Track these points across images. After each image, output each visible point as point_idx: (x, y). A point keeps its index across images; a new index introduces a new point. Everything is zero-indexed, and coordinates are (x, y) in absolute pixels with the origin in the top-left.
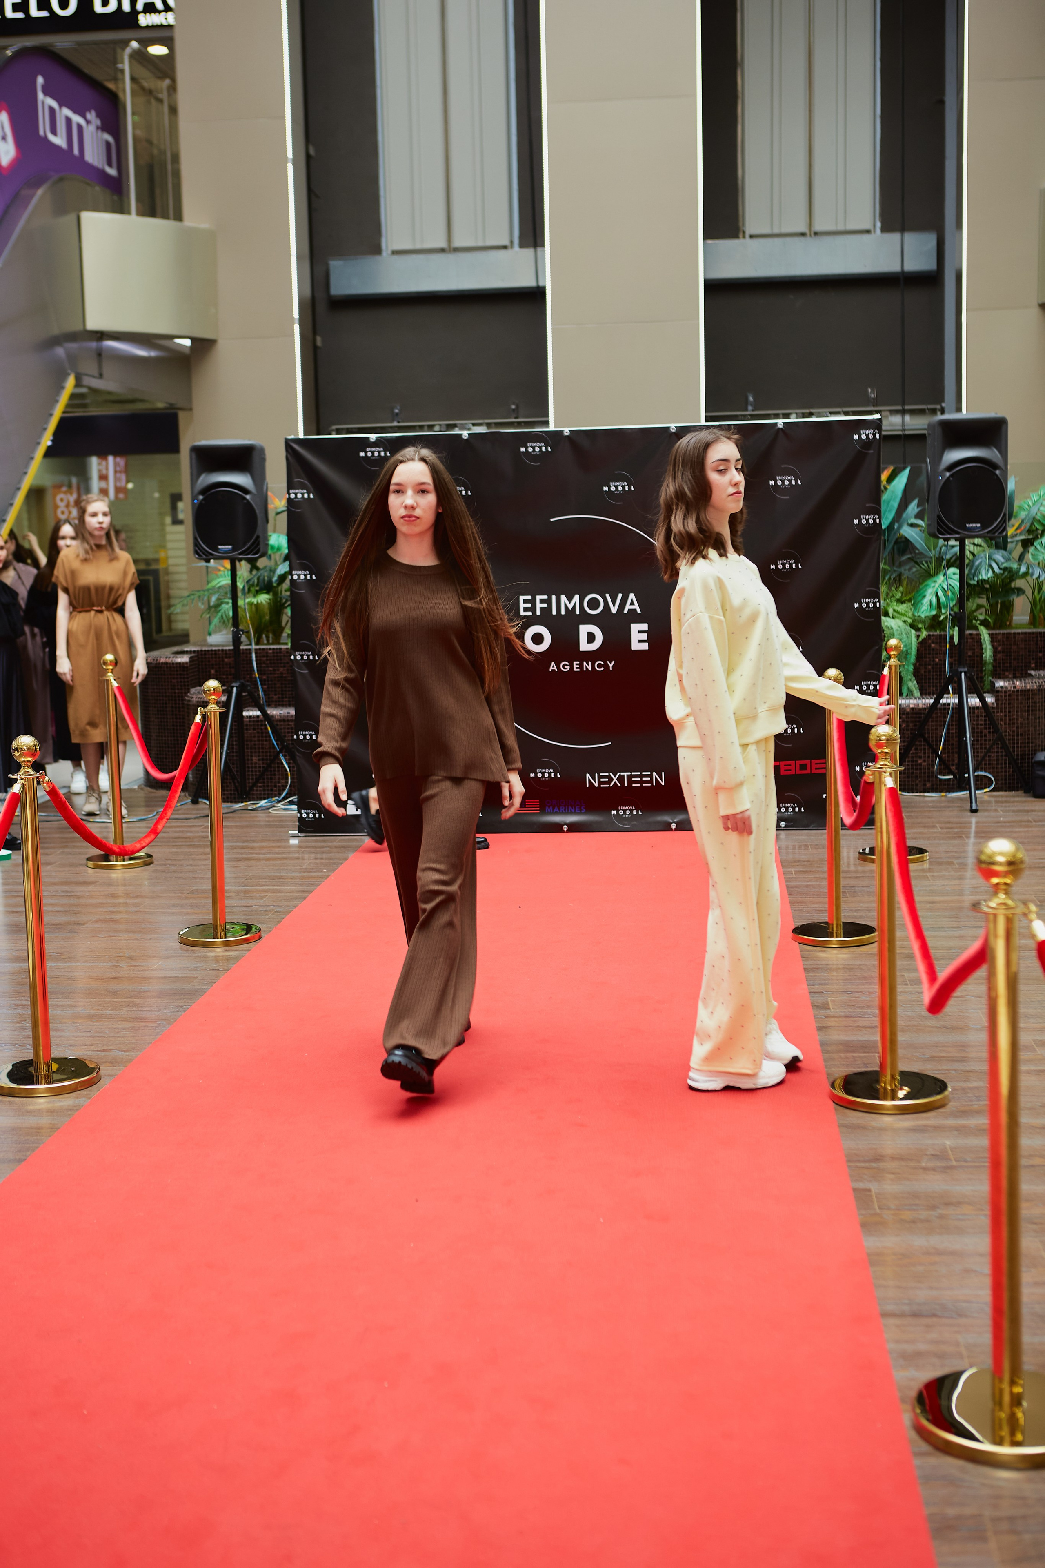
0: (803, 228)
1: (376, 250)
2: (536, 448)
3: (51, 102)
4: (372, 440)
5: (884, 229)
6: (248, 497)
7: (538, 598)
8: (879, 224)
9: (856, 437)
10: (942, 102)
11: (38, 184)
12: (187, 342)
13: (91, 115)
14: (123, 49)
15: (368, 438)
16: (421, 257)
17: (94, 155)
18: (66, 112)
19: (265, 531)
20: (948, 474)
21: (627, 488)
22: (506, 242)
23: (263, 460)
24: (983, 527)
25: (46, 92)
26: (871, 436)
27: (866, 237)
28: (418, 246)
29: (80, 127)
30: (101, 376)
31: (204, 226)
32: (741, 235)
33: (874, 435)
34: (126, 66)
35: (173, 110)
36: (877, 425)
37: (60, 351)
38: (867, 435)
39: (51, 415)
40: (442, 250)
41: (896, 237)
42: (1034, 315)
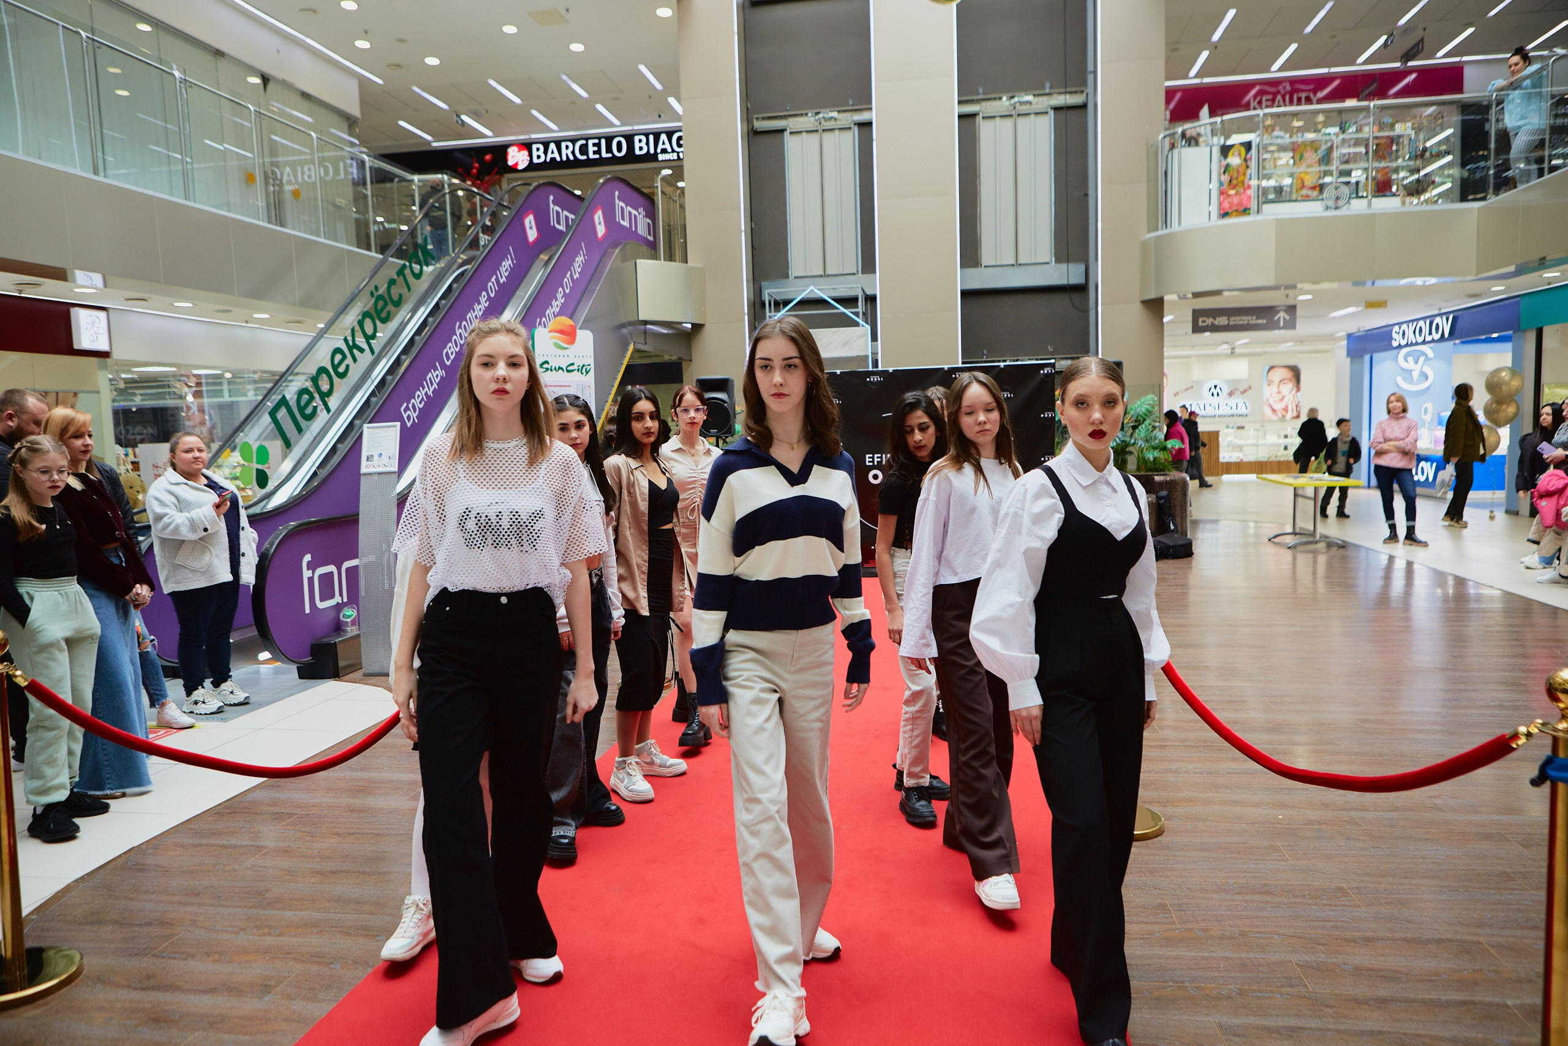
0: (1013, 262)
1: (787, 276)
2: (876, 378)
3: (622, 204)
5: (1056, 262)
6: (726, 405)
7: (876, 456)
8: (1054, 259)
9: (1041, 372)
10: (1086, 195)
11: (616, 246)
12: (689, 326)
13: (641, 210)
14: (658, 175)
16: (810, 279)
17: (642, 230)
18: (629, 209)
19: (734, 422)
22: (855, 271)
23: (733, 386)
25: (619, 199)
26: (1049, 371)
27: (1047, 266)
28: (808, 274)
29: (635, 216)
30: (646, 344)
31: (699, 265)
32: (979, 266)
33: (1051, 371)
34: (659, 184)
35: (682, 207)
36: (1053, 366)
37: (625, 331)
38: (1047, 371)
39: (622, 364)
40: (821, 276)
41: (1064, 266)
42: (1137, 308)
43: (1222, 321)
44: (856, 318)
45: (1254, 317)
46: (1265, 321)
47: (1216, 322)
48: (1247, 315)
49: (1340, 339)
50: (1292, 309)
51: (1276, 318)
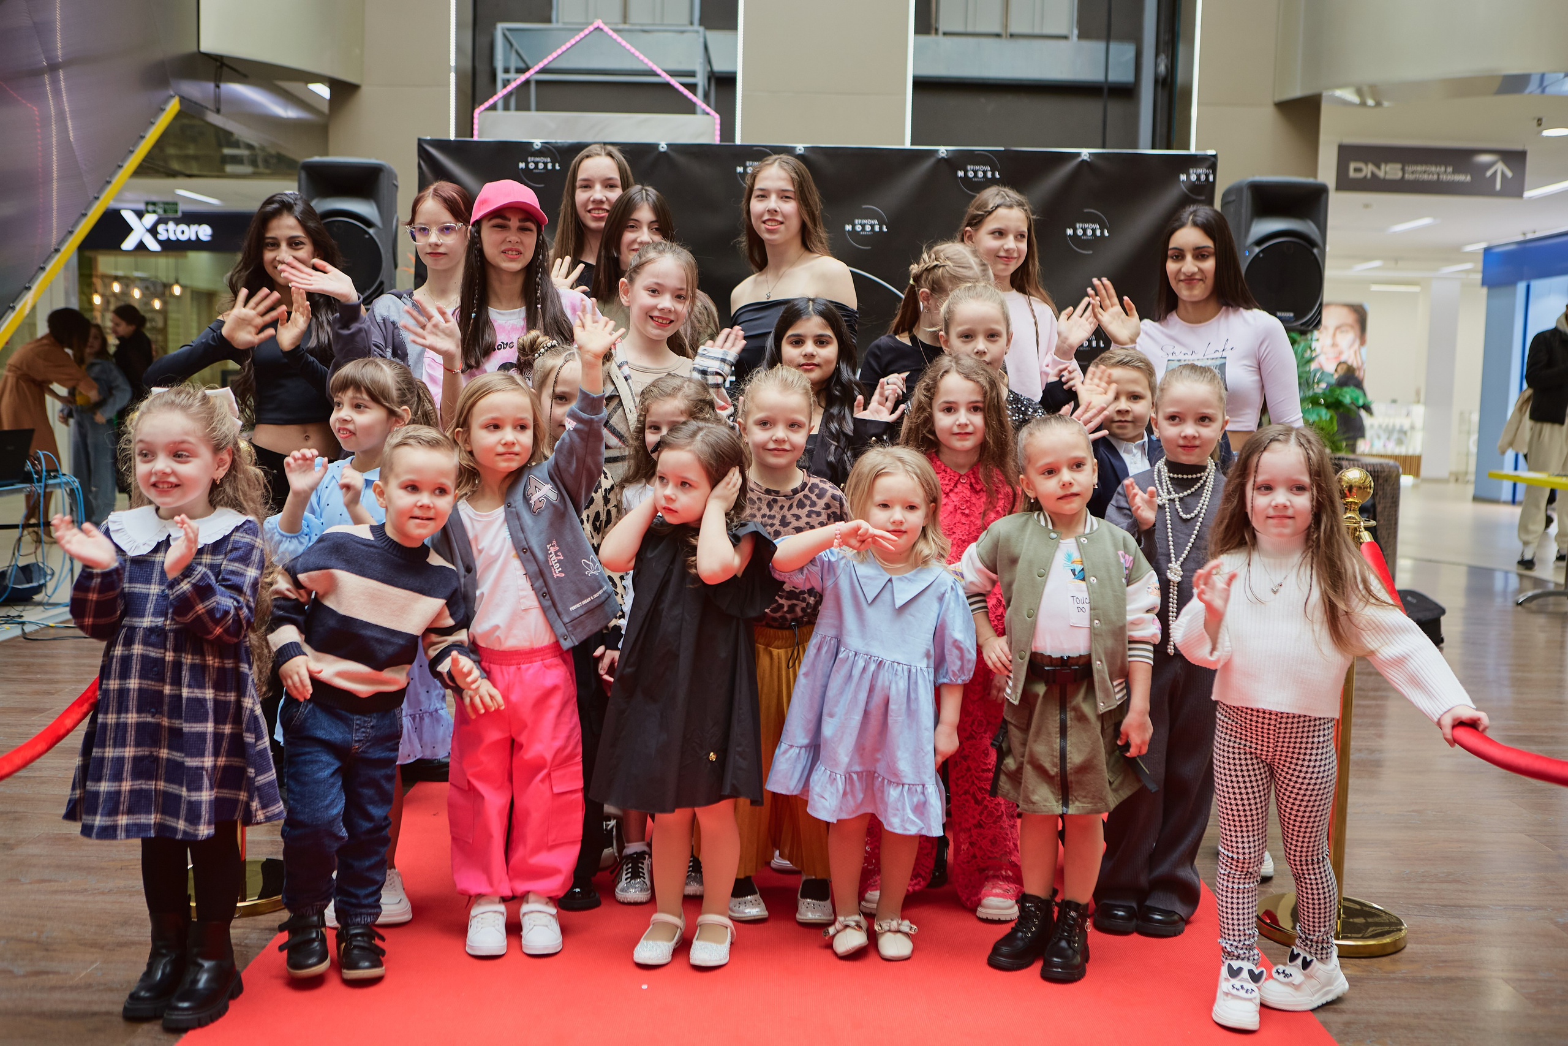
0: (997, 28)
1: (548, 22)
4: (536, 147)
5: (1082, 36)
6: (371, 231)
8: (1076, 32)
9: (1183, 177)
12: (326, 87)
15: (531, 144)
20: (1257, 250)
21: (877, 228)
22: (686, 21)
23: (393, 181)
24: (1297, 317)
26: (1203, 178)
27: (1062, 43)
30: (218, 111)
32: (933, 31)
33: (1207, 176)
36: (1210, 164)
38: (1199, 176)
39: (142, 137)
41: (1097, 47)
42: (1269, 114)
43: (1391, 171)
44: (690, 95)
45: (1450, 169)
46: (1469, 178)
47: (1381, 174)
48: (1437, 163)
49: (1469, 257)
50: (1515, 158)
51: (1489, 173)
